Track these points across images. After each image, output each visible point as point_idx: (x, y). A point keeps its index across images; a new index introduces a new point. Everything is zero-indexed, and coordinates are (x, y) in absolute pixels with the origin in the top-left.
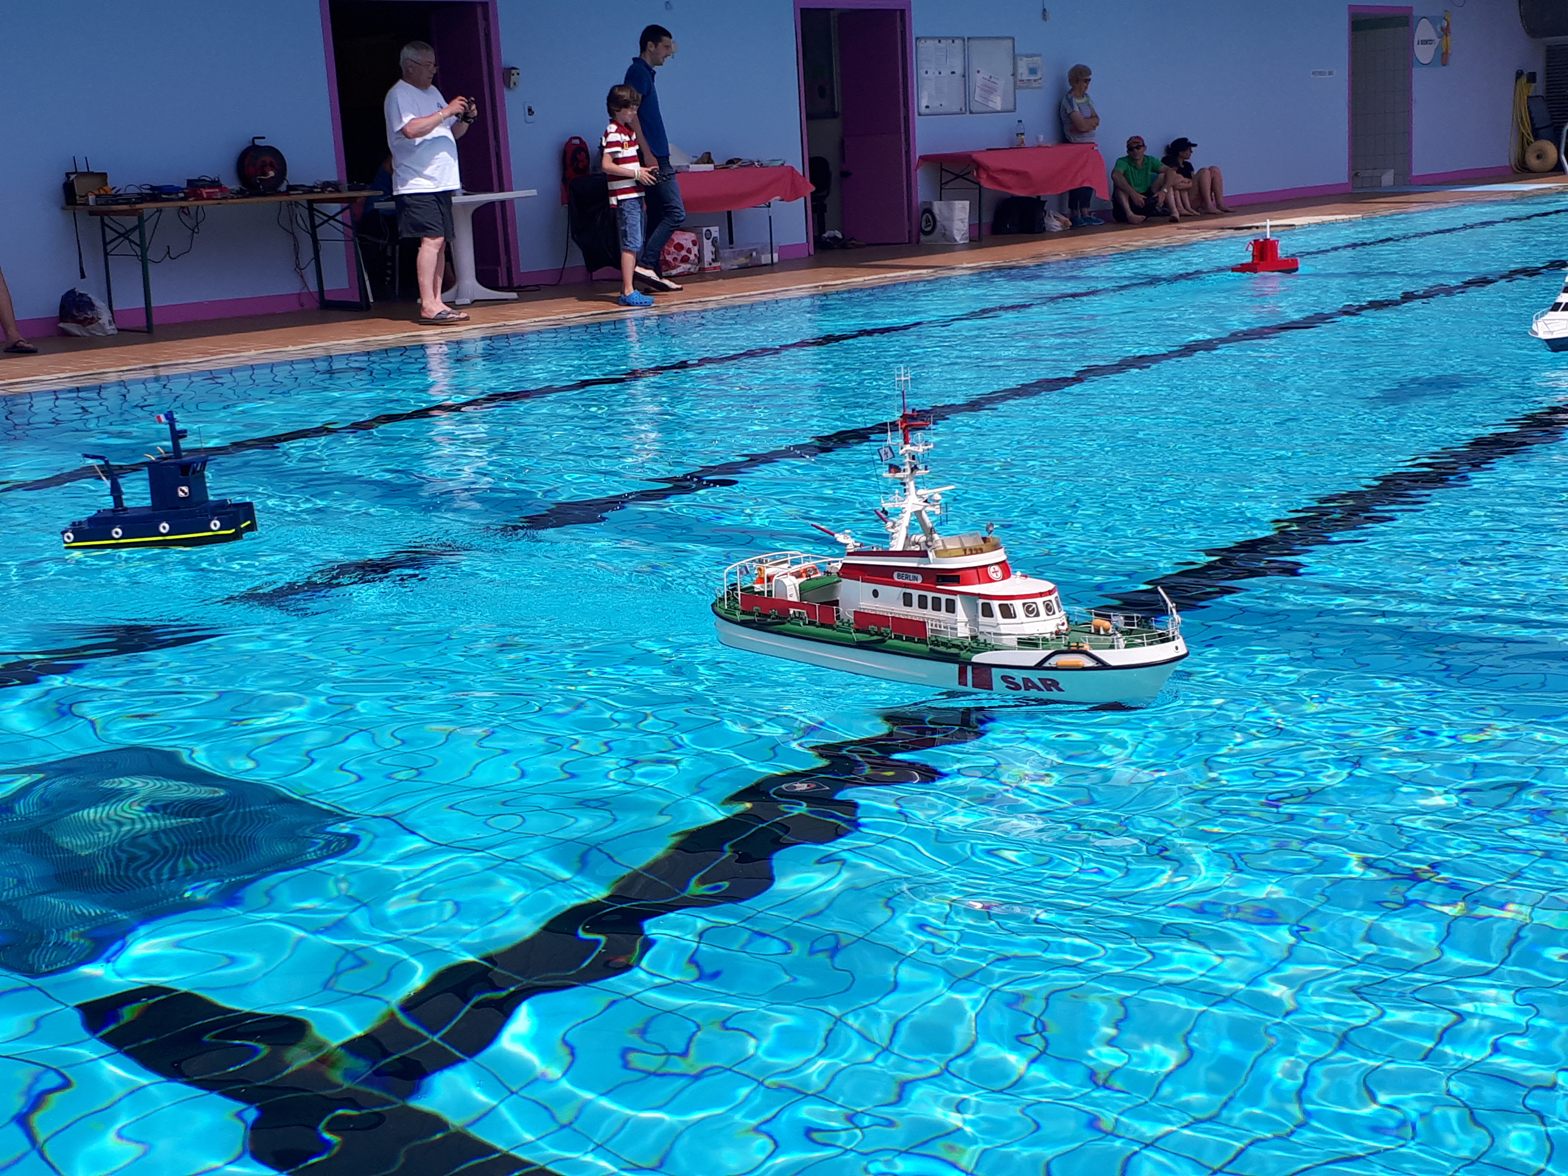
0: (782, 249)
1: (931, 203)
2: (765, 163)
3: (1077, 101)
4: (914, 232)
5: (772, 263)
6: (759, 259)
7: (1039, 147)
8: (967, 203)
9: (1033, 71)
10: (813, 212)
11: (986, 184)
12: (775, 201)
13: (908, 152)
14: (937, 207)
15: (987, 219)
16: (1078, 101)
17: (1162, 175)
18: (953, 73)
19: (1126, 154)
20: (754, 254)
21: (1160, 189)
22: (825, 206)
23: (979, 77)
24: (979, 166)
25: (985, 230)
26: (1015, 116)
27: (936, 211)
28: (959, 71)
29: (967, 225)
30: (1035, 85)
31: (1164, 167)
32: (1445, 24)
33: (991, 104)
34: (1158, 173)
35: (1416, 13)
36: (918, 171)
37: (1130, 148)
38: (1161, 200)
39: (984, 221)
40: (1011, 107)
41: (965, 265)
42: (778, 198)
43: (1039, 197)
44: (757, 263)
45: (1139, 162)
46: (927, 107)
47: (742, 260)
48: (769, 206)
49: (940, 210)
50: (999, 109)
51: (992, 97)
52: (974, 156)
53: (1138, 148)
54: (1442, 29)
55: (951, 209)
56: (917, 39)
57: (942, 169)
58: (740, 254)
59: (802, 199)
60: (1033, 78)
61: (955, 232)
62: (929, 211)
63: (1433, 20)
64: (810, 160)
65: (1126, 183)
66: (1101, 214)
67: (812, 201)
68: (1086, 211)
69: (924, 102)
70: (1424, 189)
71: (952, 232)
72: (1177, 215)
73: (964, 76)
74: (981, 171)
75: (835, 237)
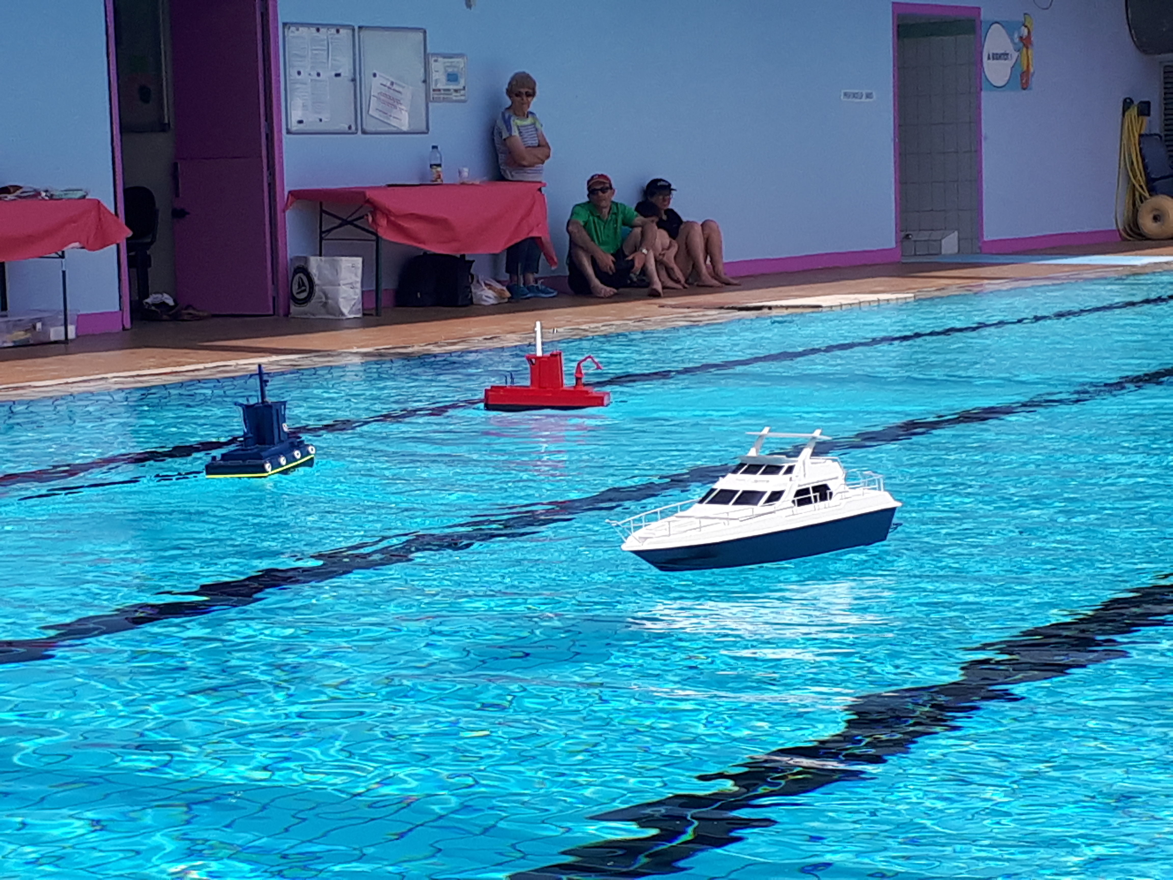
0: (82, 320)
1: (306, 260)
2: (57, 193)
3: (516, 122)
4: (282, 300)
5: (66, 341)
6: (46, 333)
7: (463, 184)
8: (359, 260)
9: (452, 78)
10: (130, 265)
11: (387, 235)
12: (72, 249)
13: (272, 186)
14: (315, 264)
15: (389, 283)
16: (519, 122)
17: (638, 230)
18: (338, 75)
19: (586, 199)
20: (39, 325)
21: (636, 249)
22: (149, 257)
23: (376, 83)
24: (375, 208)
25: (386, 300)
26: (428, 140)
27: (313, 270)
28: (346, 71)
29: (359, 291)
30: (454, 96)
31: (639, 219)
32: (1025, 32)
33: (394, 122)
34: (633, 227)
35: (985, 15)
36: (287, 212)
37: (592, 191)
38: (638, 265)
39: (383, 286)
40: (423, 128)
41: (355, 350)
42: (77, 244)
43: (463, 256)
44: (43, 339)
45: (606, 211)
46: (300, 122)
47: (20, 335)
48: (62, 257)
49: (319, 268)
50: (405, 128)
51: (395, 113)
52: (369, 194)
53: (603, 191)
54: (1021, 38)
55: (336, 270)
56: (285, 24)
57: (322, 211)
58: (17, 325)
59: (114, 247)
60: (452, 87)
61: (341, 300)
62: (304, 270)
63: (1009, 27)
64: (126, 191)
65: (587, 238)
66: (552, 282)
67: (129, 250)
68: (531, 277)
69: (296, 115)
70: (1001, 259)
71: (337, 302)
72: (658, 286)
73: (354, 80)
74: (379, 216)
75: (164, 304)
